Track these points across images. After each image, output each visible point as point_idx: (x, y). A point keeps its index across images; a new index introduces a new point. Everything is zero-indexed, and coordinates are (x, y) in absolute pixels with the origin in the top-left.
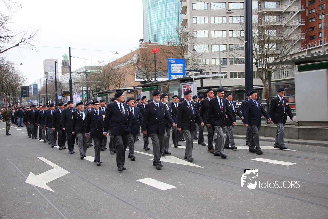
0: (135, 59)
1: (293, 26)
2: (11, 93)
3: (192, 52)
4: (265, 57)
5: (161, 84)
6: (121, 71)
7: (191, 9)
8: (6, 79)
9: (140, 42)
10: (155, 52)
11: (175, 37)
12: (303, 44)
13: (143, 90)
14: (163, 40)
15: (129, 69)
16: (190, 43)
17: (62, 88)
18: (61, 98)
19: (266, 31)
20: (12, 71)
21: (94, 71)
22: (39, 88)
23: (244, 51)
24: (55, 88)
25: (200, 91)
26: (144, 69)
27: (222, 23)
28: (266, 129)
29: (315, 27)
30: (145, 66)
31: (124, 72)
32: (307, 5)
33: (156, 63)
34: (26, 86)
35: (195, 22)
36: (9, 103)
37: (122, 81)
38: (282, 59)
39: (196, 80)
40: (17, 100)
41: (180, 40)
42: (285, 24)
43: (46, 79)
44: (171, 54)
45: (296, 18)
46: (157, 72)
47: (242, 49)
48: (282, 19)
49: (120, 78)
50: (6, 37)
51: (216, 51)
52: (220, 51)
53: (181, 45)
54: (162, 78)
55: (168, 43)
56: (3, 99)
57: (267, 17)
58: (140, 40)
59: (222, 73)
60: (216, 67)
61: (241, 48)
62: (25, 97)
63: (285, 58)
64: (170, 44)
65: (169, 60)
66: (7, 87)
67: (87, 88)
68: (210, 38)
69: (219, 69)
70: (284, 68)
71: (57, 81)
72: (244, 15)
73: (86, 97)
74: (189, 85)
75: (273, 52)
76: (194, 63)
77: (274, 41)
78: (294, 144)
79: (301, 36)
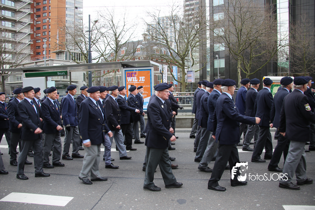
1: (25, 43)
4: (1, 63)
12: (31, 57)
19: (3, 44)
29: (40, 46)
32: (35, 31)
42: (18, 41)
45: (27, 38)
57: (4, 32)
63: (18, 66)
70: (17, 74)
75: (9, 61)
77: (9, 53)
79: (30, 51)
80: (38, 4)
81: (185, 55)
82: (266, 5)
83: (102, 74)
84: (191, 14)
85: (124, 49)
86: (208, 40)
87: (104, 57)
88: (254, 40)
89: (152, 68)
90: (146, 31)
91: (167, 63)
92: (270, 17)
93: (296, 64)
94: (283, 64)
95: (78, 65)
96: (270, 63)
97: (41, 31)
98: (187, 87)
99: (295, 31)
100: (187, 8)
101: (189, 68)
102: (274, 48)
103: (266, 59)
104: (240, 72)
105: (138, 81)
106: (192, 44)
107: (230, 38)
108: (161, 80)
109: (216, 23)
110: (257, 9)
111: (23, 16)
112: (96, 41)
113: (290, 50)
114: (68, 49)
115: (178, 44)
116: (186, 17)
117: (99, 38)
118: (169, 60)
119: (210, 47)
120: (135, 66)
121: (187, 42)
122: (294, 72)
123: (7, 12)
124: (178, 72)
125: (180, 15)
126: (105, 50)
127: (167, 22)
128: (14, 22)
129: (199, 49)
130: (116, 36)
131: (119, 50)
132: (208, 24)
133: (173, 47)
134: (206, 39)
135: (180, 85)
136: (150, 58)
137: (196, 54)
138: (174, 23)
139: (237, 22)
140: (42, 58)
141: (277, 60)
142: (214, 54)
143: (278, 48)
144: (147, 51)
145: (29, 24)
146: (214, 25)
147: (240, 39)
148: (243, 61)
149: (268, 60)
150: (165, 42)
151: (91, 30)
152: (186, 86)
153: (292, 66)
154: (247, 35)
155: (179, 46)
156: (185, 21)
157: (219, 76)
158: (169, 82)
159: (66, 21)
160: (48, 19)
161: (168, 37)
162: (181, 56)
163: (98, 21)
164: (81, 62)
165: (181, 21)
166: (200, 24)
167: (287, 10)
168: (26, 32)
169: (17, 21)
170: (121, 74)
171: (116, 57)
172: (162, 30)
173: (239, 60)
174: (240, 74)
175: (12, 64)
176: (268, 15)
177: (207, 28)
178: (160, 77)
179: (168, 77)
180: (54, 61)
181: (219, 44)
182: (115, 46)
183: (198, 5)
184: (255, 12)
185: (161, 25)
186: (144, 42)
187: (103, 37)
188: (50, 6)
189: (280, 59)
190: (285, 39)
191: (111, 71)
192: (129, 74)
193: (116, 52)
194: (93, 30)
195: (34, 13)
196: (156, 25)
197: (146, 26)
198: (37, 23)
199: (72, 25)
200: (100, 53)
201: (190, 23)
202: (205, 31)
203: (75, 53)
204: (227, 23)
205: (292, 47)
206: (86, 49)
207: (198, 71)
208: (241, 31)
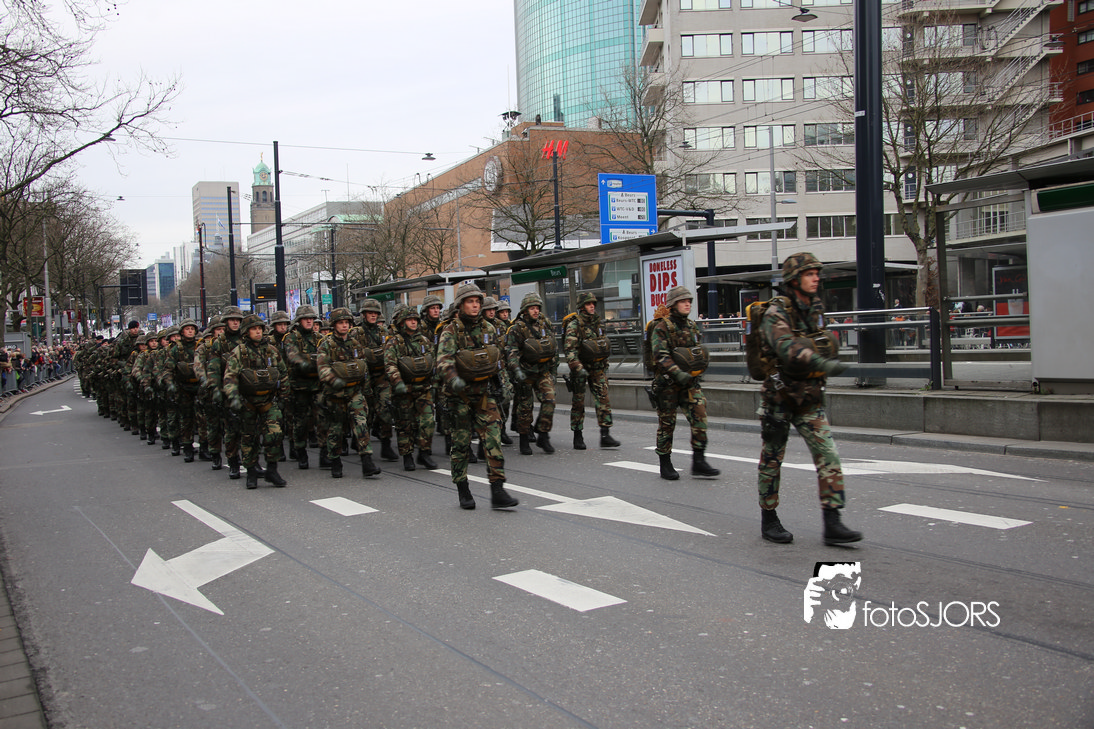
0: (490, 175)
1: (1023, 58)
2: (89, 291)
3: (680, 151)
4: (924, 163)
5: (578, 258)
6: (444, 217)
7: (676, 9)
8: (74, 246)
9: (508, 121)
10: (555, 153)
11: (624, 101)
12: (1055, 119)
13: (517, 280)
14: (582, 114)
15: (472, 209)
16: (672, 121)
17: (251, 276)
18: (248, 308)
19: (929, 78)
20: (91, 223)
21: (355, 217)
22: (179, 277)
23: (854, 145)
24: (229, 276)
25: (705, 279)
26: (521, 209)
27: (779, 52)
28: (930, 405)
30: (524, 200)
31: (455, 219)
33: (559, 189)
34: (138, 271)
35: (687, 52)
36: (84, 324)
37: (447, 251)
38: (983, 170)
39: (693, 246)
40: (109, 317)
41: (639, 113)
42: (993, 53)
43: (201, 247)
44: (610, 160)
45: (1034, 31)
46: (561, 221)
47: (847, 138)
48: (985, 37)
49: (442, 241)
50: (70, 113)
51: (760, 146)
52: (772, 147)
53: (644, 128)
54: (580, 238)
55: (600, 124)
56: (65, 313)
57: (933, 29)
58: (507, 113)
59: (780, 220)
60: (761, 199)
61: (845, 135)
62: (136, 307)
63: (993, 166)
64: (605, 127)
65: (602, 178)
66: (76, 275)
67: (334, 276)
68: (739, 103)
69: (768, 206)
70: (989, 202)
71: (236, 250)
72: (853, 25)
73: (329, 305)
74: (670, 260)
75: (953, 148)
76: (686, 189)
77: (957, 112)
78: (1024, 458)
79: (1048, 92)
168: (1026, 6)
175: (965, 162)
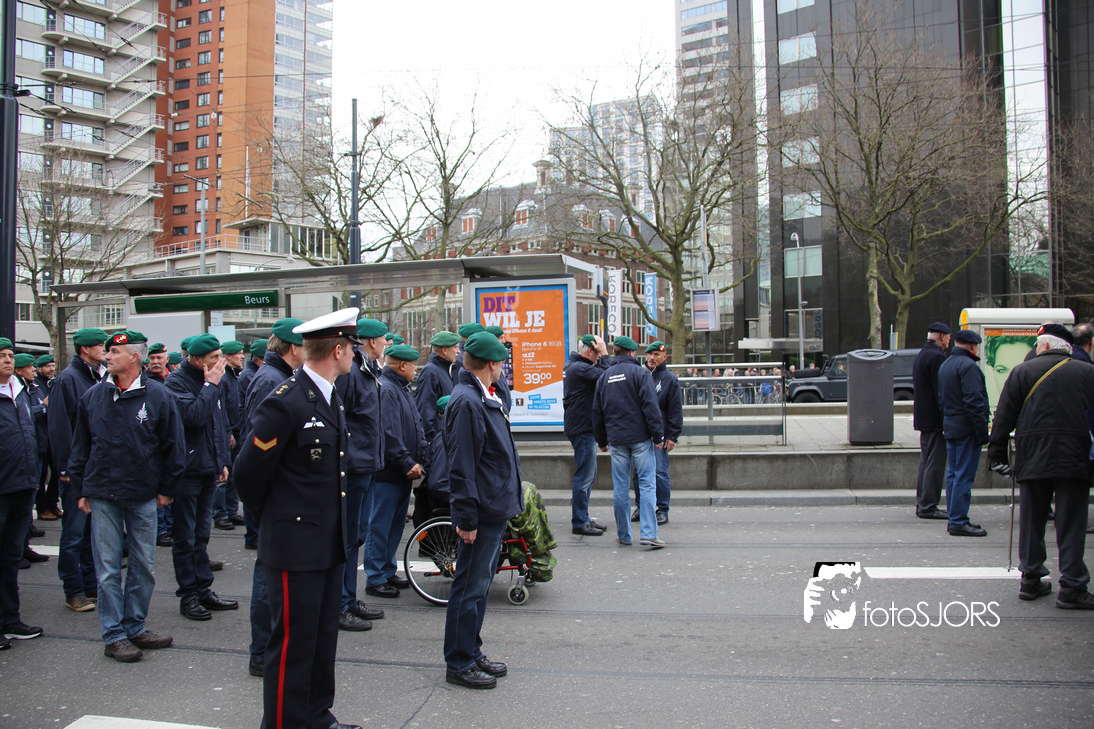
1: (136, 196)
4: (57, 265)
12: (157, 244)
19: (63, 199)
29: (186, 206)
38: (104, 276)
42: (113, 188)
45: (143, 178)
57: (68, 161)
63: (112, 274)
70: (108, 302)
75: (82, 256)
77: (84, 228)
79: (153, 224)
80: (181, 63)
81: (685, 234)
82: (963, 57)
83: (397, 300)
84: (702, 92)
85: (472, 213)
86: (764, 182)
87: (403, 242)
88: (926, 181)
89: (571, 282)
90: (547, 151)
91: (620, 261)
92: (980, 99)
93: (1074, 264)
94: (1027, 262)
95: (316, 273)
96: (980, 261)
97: (191, 153)
98: (690, 345)
99: (1070, 146)
100: (690, 72)
101: (696, 278)
102: (995, 209)
103: (968, 246)
104: (876, 293)
105: (522, 327)
106: (708, 196)
107: (840, 176)
108: (602, 320)
109: (791, 122)
110: (935, 74)
111: (131, 107)
112: (378, 186)
113: (1053, 215)
114: (280, 214)
115: (660, 195)
116: (688, 104)
117: (388, 178)
118: (629, 252)
119: (771, 205)
120: (510, 273)
121: (690, 190)
122: (1067, 292)
123: (78, 92)
124: (660, 294)
125: (665, 95)
126: (408, 219)
127: (621, 121)
128: (102, 125)
129: (732, 212)
130: (445, 169)
131: (455, 217)
132: (761, 126)
133: (640, 207)
134: (754, 178)
135: (667, 338)
136: (560, 245)
137: (721, 228)
138: (645, 126)
139: (863, 120)
140: (193, 244)
141: (1007, 248)
142: (783, 228)
143: (1010, 208)
144: (552, 221)
145: (151, 132)
146: (785, 129)
147: (877, 179)
148: (887, 255)
149: (974, 251)
150: (612, 190)
151: (358, 150)
152: (688, 341)
153: (1060, 269)
154: (901, 161)
155: (661, 204)
156: (681, 117)
157: (804, 307)
158: (628, 328)
159: (276, 119)
160: (214, 115)
161: (625, 173)
162: (669, 237)
163: (385, 119)
164: (324, 261)
165: (668, 118)
166: (734, 127)
167: (1041, 75)
168: (139, 158)
169: (113, 121)
170: (461, 301)
171: (444, 244)
172: (605, 147)
173: (873, 252)
174: (876, 298)
175: (91, 268)
176: (972, 93)
177: (759, 141)
178: (596, 310)
179: (623, 309)
180: (233, 255)
181: (801, 196)
182: (443, 205)
183: (727, 63)
184: (927, 83)
185: (600, 131)
186: (540, 189)
187: (401, 174)
188: (221, 71)
189: (1019, 246)
190: (1035, 174)
191: (428, 289)
192: (490, 303)
193: (446, 225)
194: (366, 147)
195: (169, 95)
196: (583, 130)
197: (548, 133)
198: (178, 128)
199: (294, 135)
200: (389, 227)
201: (699, 122)
202: (753, 150)
203: (304, 229)
204: (827, 123)
205: (1059, 202)
206: (343, 215)
207: (727, 289)
208: (879, 149)
